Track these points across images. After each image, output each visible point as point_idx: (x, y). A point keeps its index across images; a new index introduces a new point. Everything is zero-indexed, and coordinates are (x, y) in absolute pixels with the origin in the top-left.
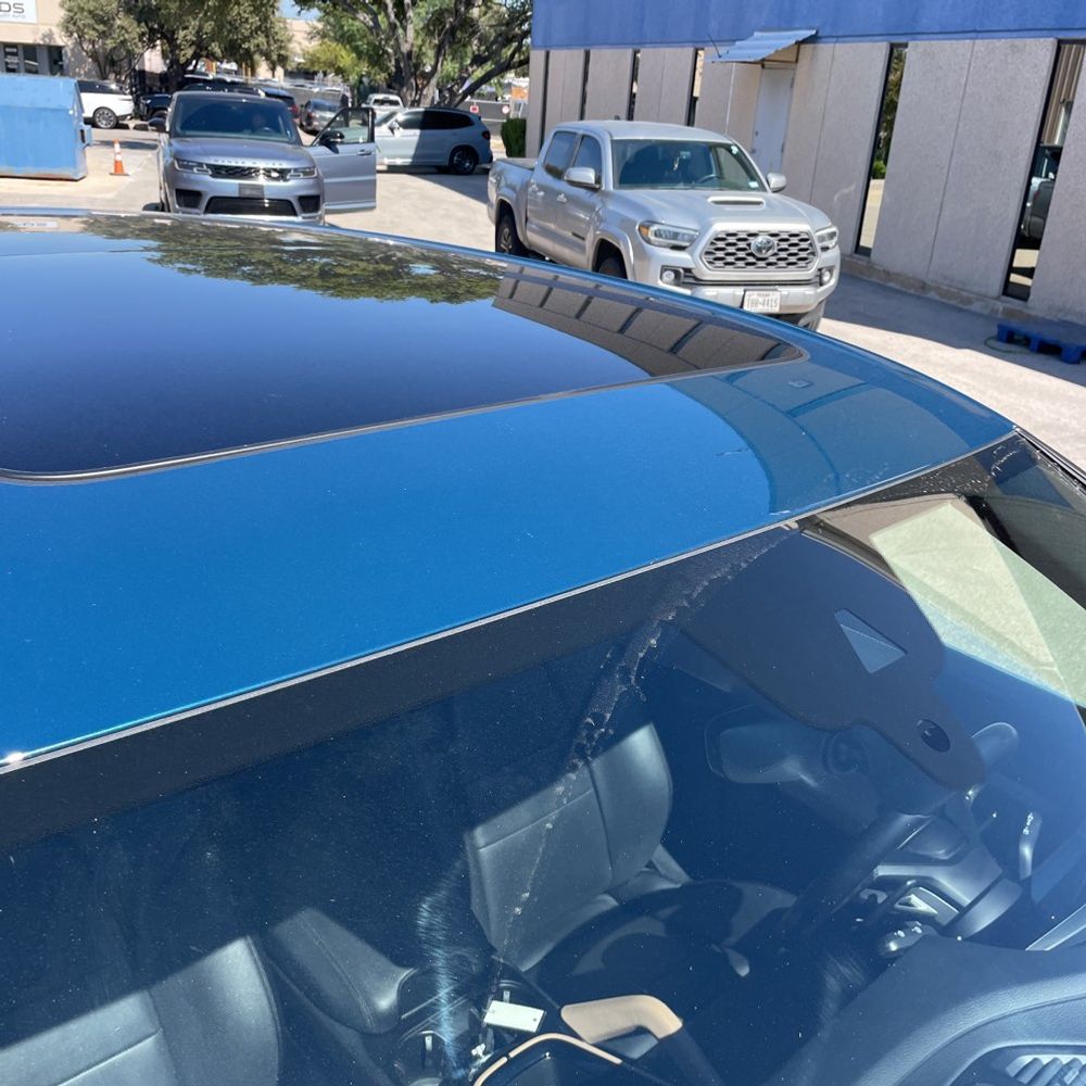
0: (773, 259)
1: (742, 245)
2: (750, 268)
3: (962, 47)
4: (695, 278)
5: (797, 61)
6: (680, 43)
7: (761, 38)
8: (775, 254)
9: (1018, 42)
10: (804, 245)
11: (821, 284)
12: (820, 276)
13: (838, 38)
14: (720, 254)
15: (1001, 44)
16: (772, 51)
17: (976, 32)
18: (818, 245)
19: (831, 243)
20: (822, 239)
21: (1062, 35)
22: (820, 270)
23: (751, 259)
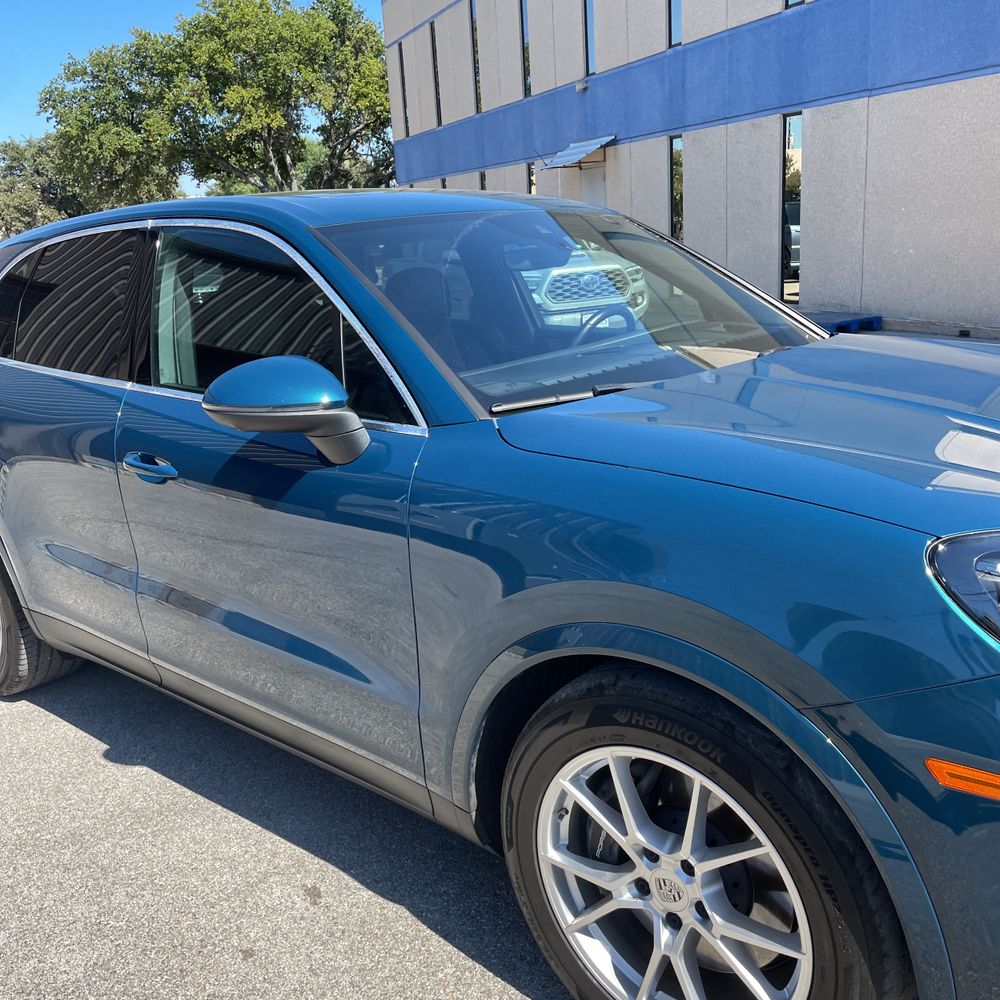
0: (598, 291)
1: (574, 283)
2: (583, 298)
3: (718, 131)
4: (545, 310)
5: (605, 161)
6: (515, 161)
7: (576, 148)
8: (599, 287)
9: (756, 121)
10: (619, 278)
11: (637, 305)
12: (635, 299)
13: (631, 139)
14: (560, 291)
15: (745, 124)
16: (584, 155)
17: (726, 119)
18: (629, 278)
19: (639, 276)
20: (630, 274)
21: (785, 111)
22: (633, 295)
23: (582, 292)
